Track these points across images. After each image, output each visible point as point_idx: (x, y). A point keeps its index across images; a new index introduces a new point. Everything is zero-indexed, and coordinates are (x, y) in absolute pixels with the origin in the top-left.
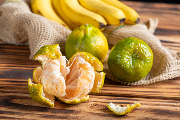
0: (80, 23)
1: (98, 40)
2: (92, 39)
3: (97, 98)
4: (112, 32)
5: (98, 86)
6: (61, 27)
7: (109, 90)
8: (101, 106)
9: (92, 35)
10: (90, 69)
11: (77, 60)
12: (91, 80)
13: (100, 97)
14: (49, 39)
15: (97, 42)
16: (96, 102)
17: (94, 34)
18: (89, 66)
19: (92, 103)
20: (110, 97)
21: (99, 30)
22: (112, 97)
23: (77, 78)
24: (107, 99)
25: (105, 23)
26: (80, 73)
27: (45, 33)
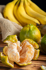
0: (27, 23)
1: (36, 32)
2: (33, 32)
3: (35, 62)
4: (42, 28)
5: (36, 57)
6: (18, 25)
7: (41, 58)
8: (37, 67)
9: (33, 30)
10: (32, 48)
11: (26, 43)
12: (33, 54)
13: (37, 62)
14: (12, 31)
15: (35, 33)
16: (35, 64)
17: (34, 29)
18: (32, 46)
19: (33, 65)
20: (42, 62)
21: (36, 27)
22: (43, 62)
23: (25, 52)
24: (40, 63)
25: (39, 24)
26: (27, 50)
27: (10, 28)
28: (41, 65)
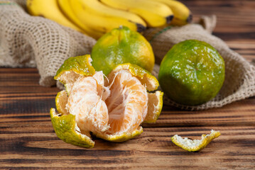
0: (105, 29)
1: (141, 47)
2: (132, 46)
4: (153, 38)
5: (154, 112)
6: (80, 34)
7: (166, 119)
8: (161, 141)
9: (131, 42)
10: (140, 88)
11: (120, 75)
12: (145, 104)
13: (156, 129)
14: (67, 52)
15: (140, 51)
17: (133, 39)
18: (138, 83)
20: (169, 129)
21: (138, 34)
22: (173, 128)
24: (166, 131)
25: (144, 25)
26: (126, 96)
27: (60, 43)
28: (168, 136)
